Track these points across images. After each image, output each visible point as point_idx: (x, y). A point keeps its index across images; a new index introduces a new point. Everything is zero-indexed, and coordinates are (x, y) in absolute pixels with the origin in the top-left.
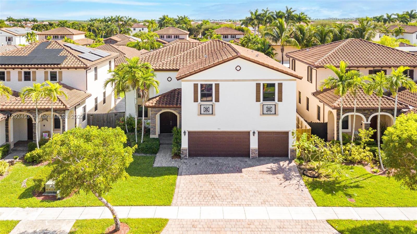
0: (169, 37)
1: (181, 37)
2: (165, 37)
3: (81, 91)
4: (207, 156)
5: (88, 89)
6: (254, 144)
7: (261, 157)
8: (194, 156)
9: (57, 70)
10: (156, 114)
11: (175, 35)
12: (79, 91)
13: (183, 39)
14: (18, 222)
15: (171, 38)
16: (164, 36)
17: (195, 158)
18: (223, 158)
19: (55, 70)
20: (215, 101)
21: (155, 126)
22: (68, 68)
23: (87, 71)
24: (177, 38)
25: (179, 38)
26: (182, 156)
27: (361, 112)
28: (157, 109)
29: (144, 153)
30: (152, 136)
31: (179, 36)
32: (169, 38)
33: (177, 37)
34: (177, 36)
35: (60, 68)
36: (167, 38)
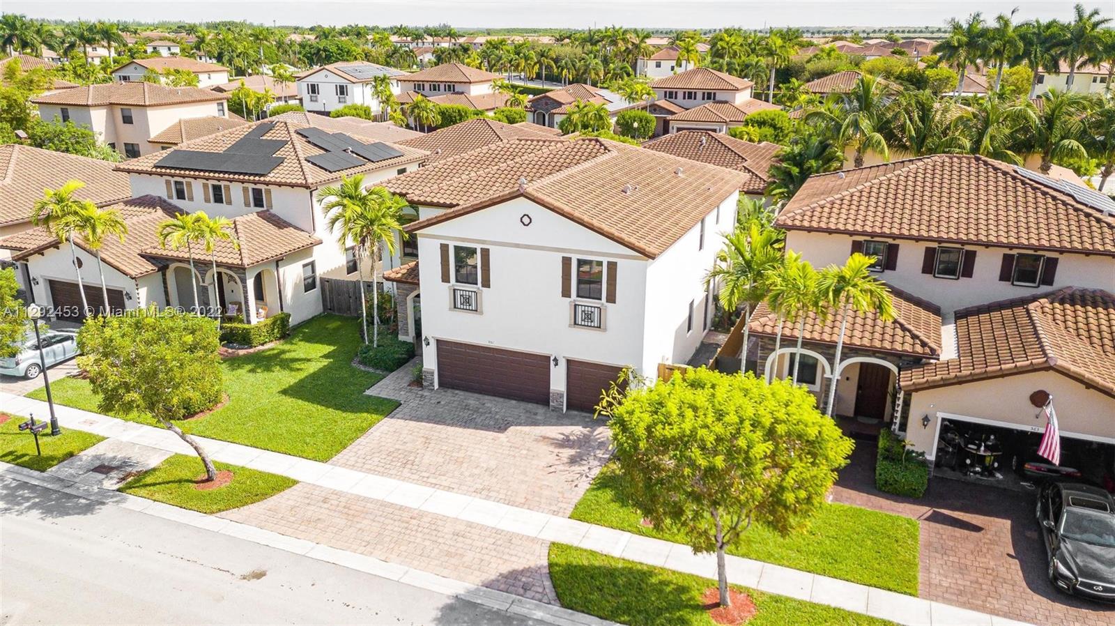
0: (690, 95)
1: (719, 96)
2: (680, 95)
3: (302, 233)
4: (470, 392)
5: (316, 228)
6: (558, 382)
7: (574, 409)
8: (448, 388)
9: (263, 187)
10: (407, 296)
11: (706, 91)
12: (299, 232)
13: (726, 102)
14: (104, 438)
15: (695, 99)
16: (676, 93)
17: (450, 390)
18: (502, 400)
19: (258, 186)
20: (483, 286)
21: (407, 320)
22: (280, 185)
23: (311, 192)
24: (709, 98)
25: (714, 99)
26: (425, 384)
27: (820, 351)
28: (407, 286)
29: (373, 367)
30: (401, 338)
31: (715, 94)
32: (690, 97)
33: (709, 96)
34: (709, 94)
35: (267, 184)
36: (684, 98)
